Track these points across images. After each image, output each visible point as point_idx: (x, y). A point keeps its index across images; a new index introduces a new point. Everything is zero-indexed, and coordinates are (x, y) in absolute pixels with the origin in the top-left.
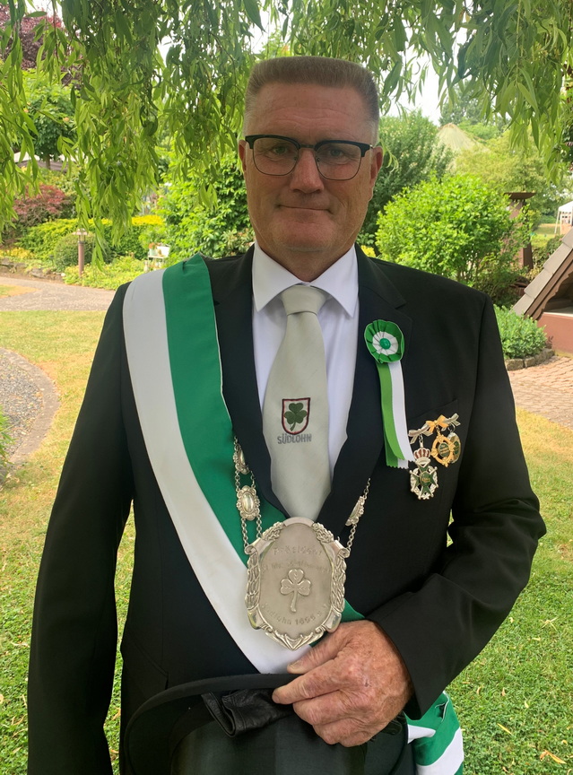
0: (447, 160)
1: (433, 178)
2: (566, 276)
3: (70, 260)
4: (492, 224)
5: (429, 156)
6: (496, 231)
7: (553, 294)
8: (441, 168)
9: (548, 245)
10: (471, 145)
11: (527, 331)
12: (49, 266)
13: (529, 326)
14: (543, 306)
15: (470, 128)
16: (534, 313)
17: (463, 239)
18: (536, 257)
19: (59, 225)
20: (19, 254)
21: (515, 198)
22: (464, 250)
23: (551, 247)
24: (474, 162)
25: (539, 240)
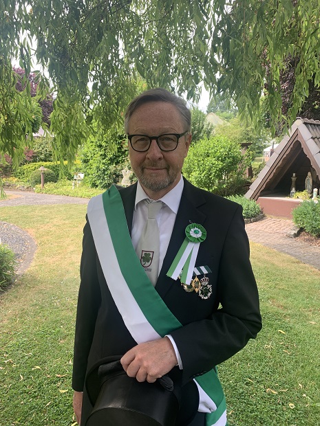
0: (211, 129)
1: (205, 138)
2: (268, 180)
3: (37, 182)
4: (233, 157)
5: (202, 128)
6: (235, 161)
7: (263, 189)
8: (208, 133)
9: (260, 167)
10: (221, 122)
11: (251, 206)
12: (28, 185)
13: (252, 204)
14: (258, 194)
15: (221, 114)
16: (254, 197)
17: (220, 165)
18: (254, 172)
19: (32, 165)
20: (13, 180)
21: (243, 145)
22: (221, 170)
23: (261, 167)
24: (224, 130)
25: (255, 165)
